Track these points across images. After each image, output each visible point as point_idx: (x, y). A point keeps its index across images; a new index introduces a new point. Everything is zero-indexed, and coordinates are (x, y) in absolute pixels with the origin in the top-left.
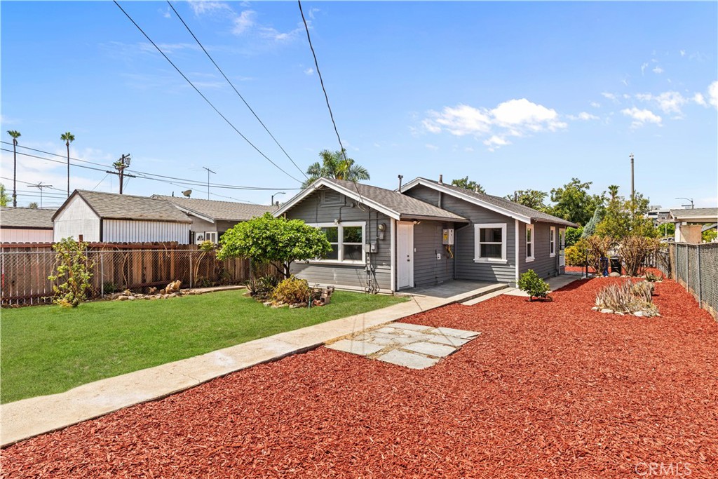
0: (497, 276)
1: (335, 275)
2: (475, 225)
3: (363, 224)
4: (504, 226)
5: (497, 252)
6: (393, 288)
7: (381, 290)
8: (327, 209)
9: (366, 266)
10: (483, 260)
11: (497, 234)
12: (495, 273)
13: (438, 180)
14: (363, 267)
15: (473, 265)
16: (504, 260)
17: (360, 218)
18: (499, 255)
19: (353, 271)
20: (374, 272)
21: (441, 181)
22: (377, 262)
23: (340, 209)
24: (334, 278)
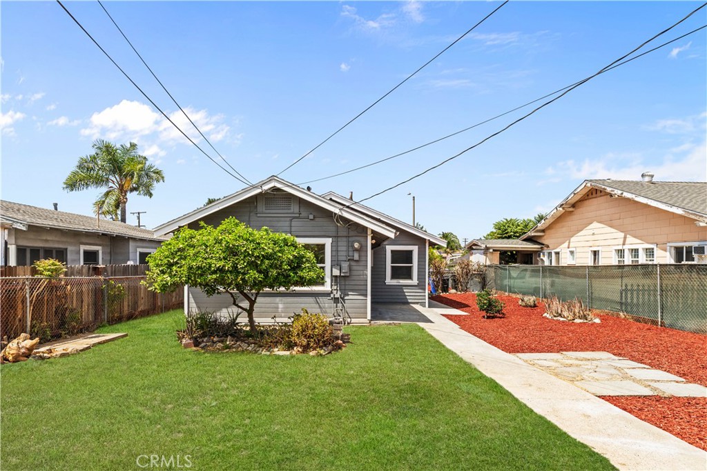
0: (408, 297)
1: (281, 306)
2: (387, 247)
3: (328, 242)
4: (415, 249)
5: (407, 274)
6: (369, 317)
7: (353, 320)
8: (268, 219)
9: (332, 292)
10: (395, 282)
11: (407, 256)
12: (406, 294)
13: (349, 197)
14: (327, 294)
15: (383, 287)
16: (415, 281)
17: (323, 234)
18: (410, 277)
19: (311, 300)
20: (343, 299)
21: (351, 198)
22: (347, 287)
23: (291, 221)
24: (280, 310)
